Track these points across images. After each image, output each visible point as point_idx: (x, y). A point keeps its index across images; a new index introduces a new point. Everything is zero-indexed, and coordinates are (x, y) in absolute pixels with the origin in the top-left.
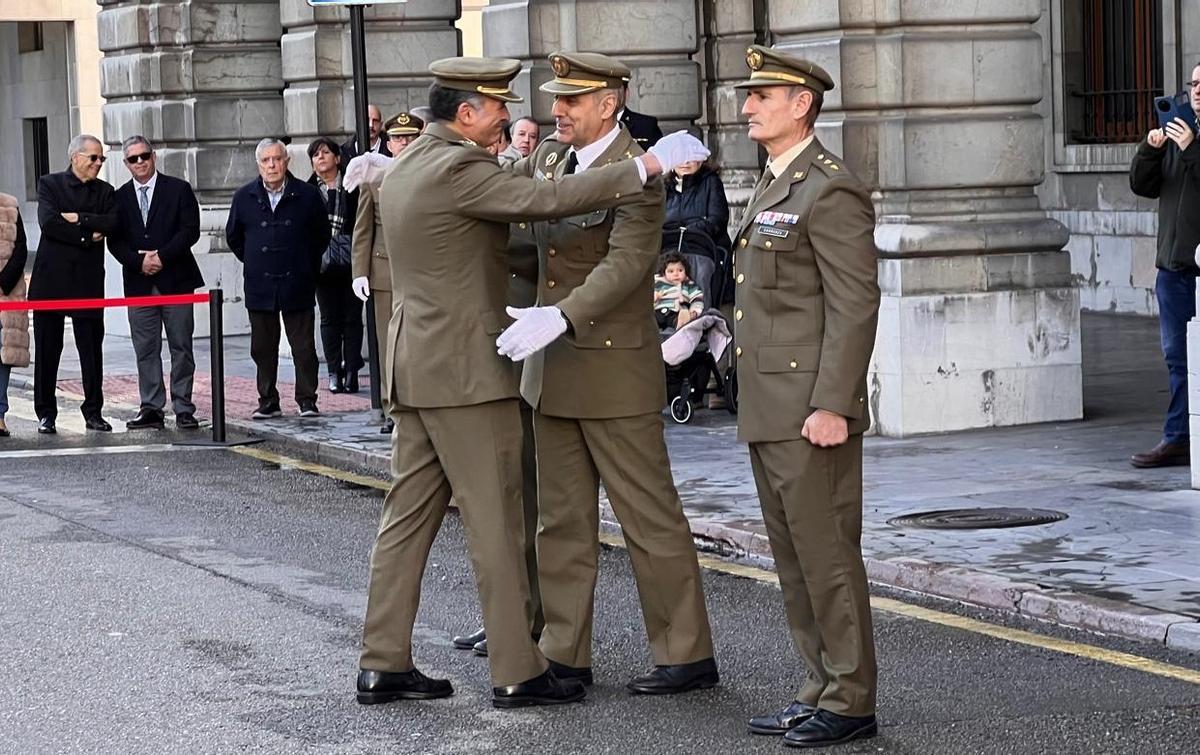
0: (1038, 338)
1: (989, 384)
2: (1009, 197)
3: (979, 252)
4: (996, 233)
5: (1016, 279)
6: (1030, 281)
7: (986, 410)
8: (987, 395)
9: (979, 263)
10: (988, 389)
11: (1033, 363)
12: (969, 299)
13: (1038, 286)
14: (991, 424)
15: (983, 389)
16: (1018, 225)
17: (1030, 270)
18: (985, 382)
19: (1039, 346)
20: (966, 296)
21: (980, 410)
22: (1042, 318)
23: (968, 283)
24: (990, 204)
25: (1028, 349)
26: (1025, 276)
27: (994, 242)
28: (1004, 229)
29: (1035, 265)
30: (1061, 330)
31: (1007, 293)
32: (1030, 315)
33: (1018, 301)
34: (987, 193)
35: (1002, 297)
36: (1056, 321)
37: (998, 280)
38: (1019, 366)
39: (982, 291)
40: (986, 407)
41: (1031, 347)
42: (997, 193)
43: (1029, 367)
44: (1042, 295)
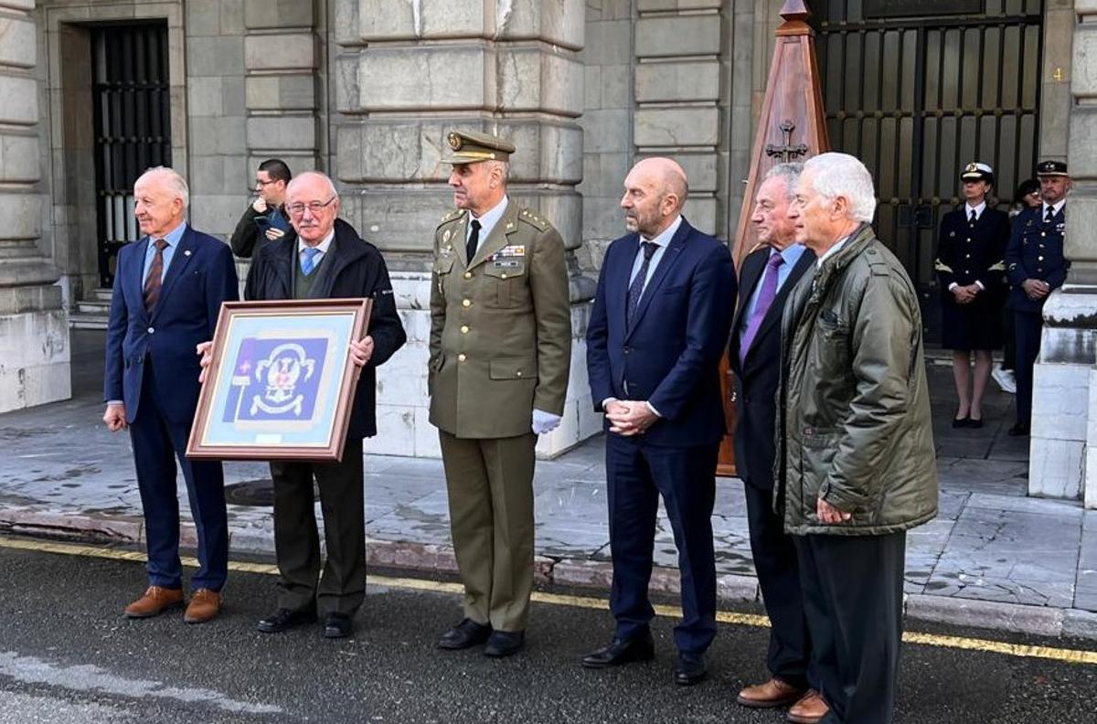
0: (48, 344)
1: (22, 378)
2: (23, 247)
3: (12, 286)
4: (22, 272)
5: (34, 305)
6: (41, 306)
7: (20, 397)
8: (22, 386)
9: (14, 293)
10: (21, 382)
11: (44, 362)
12: (11, 319)
13: (45, 309)
14: (23, 406)
15: (19, 382)
16: (33, 266)
17: (41, 298)
18: (20, 376)
19: (48, 350)
20: (9, 317)
21: (17, 397)
22: (50, 331)
23: (7, 307)
24: (14, 252)
25: (42, 352)
26: (38, 302)
27: (22, 279)
28: (27, 270)
29: (44, 294)
30: (59, 338)
31: (31, 314)
32: (43, 329)
33: (37, 320)
34: (10, 244)
35: (28, 316)
36: (57, 333)
37: (24, 305)
38: (38, 365)
39: (16, 313)
40: (21, 394)
41: (44, 351)
42: (14, 244)
43: (43, 365)
44: (50, 315)
